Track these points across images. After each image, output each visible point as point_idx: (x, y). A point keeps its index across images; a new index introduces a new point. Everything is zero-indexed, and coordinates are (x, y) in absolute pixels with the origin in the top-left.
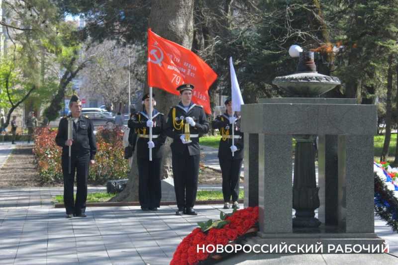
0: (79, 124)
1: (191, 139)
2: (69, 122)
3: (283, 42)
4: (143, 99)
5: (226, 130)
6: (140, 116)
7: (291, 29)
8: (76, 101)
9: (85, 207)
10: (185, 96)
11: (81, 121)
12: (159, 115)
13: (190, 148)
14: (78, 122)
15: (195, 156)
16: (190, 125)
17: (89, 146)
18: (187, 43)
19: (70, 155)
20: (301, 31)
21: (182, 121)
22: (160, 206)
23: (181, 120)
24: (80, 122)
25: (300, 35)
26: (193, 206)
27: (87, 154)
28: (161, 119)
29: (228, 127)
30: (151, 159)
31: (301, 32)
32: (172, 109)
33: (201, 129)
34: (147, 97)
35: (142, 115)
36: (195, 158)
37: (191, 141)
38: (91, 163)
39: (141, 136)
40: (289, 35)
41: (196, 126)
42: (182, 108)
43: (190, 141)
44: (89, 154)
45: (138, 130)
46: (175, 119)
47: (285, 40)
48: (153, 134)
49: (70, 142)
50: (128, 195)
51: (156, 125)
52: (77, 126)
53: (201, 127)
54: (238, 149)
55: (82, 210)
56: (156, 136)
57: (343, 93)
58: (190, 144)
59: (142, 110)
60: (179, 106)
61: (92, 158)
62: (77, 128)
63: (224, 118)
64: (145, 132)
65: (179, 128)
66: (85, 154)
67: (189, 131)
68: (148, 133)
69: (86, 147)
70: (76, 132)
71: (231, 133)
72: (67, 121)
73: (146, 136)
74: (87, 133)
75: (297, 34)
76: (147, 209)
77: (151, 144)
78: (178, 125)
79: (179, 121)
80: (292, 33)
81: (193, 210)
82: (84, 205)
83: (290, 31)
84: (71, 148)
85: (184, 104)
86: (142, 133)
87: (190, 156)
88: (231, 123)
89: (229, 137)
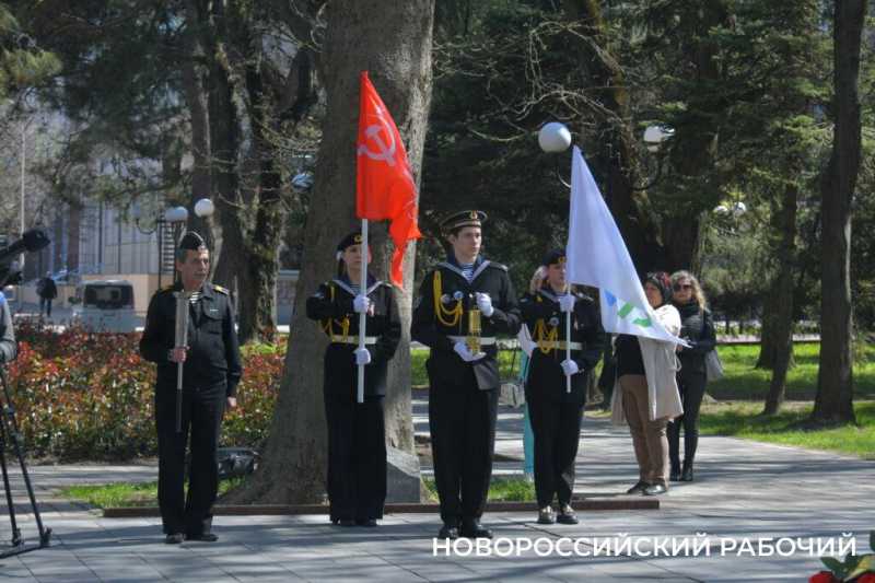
0: (202, 307)
1: (484, 348)
2: (179, 301)
3: (523, 114)
4: (342, 248)
5: (549, 328)
6: (333, 289)
7: (541, 84)
8: (197, 249)
9: (210, 516)
10: (466, 241)
11: (206, 298)
12: (381, 286)
13: (479, 371)
14: (200, 300)
15: (490, 390)
16: (482, 313)
17: (225, 361)
18: (418, 110)
19: (180, 386)
20: (566, 89)
21: (460, 305)
22: (384, 517)
23: (456, 302)
24: (205, 301)
25: (563, 99)
26: (479, 516)
27: (220, 383)
28: (386, 296)
29: (554, 321)
30: (361, 399)
31: (564, 92)
32: (433, 272)
33: (505, 323)
34: (354, 243)
35: (338, 288)
36: (490, 395)
37: (484, 354)
38: (228, 404)
39: (337, 338)
40: (537, 97)
41: (494, 316)
42: (457, 270)
43: (482, 354)
44: (225, 381)
45: (330, 323)
46: (440, 298)
47: (528, 108)
48: (368, 334)
49: (180, 353)
50: (270, 486)
51: (375, 310)
52: (198, 310)
53: (505, 318)
54: (580, 369)
55: (206, 522)
56: (373, 340)
57: (662, 245)
58: (481, 361)
59: (337, 274)
60: (450, 266)
61: (230, 393)
62: (198, 316)
63: (543, 297)
64: (346, 330)
65: (452, 321)
66: (218, 381)
67: (479, 330)
68: (354, 331)
69: (217, 365)
70: (197, 327)
71: (562, 337)
72: (174, 300)
73: (351, 340)
74: (220, 330)
75: (558, 95)
76: (353, 522)
77: (364, 356)
78: (451, 313)
79: (451, 305)
80: (543, 92)
81: (480, 526)
82: (211, 510)
83: (540, 87)
84: (184, 367)
85: (462, 262)
86: (338, 331)
87: (480, 391)
88: (563, 309)
89: (557, 345)
